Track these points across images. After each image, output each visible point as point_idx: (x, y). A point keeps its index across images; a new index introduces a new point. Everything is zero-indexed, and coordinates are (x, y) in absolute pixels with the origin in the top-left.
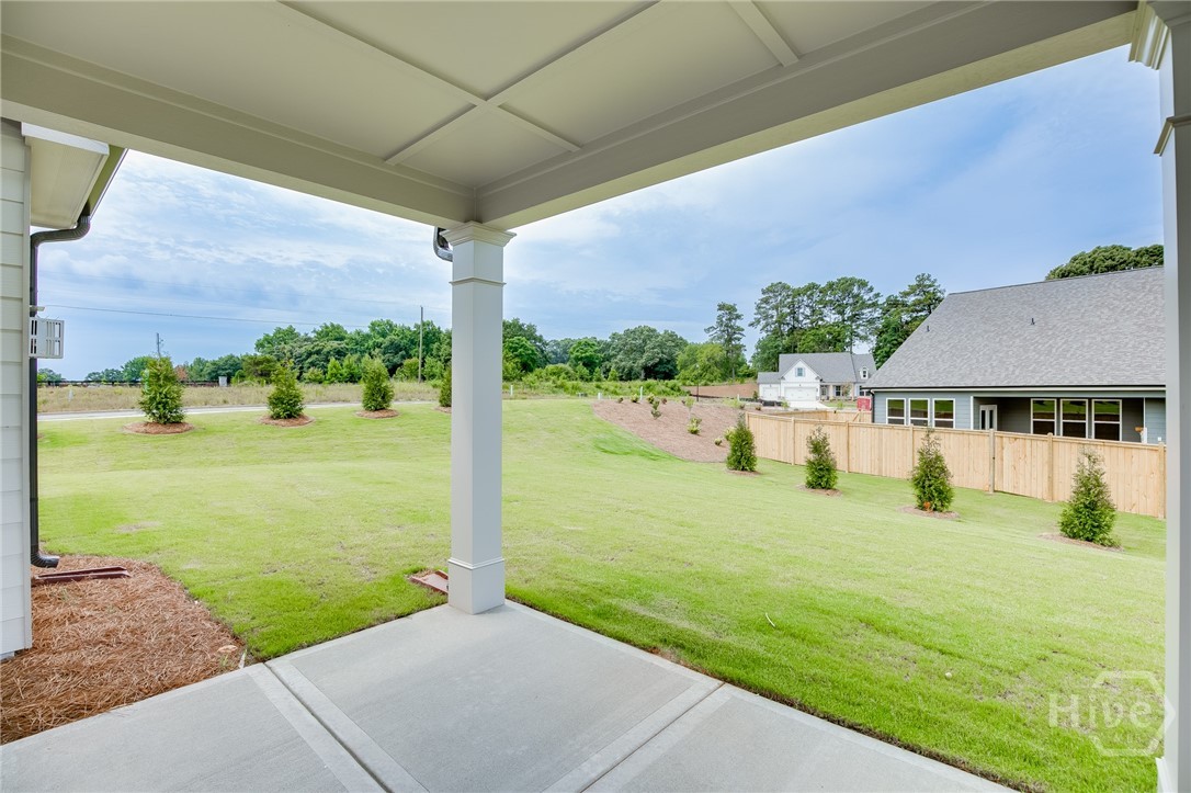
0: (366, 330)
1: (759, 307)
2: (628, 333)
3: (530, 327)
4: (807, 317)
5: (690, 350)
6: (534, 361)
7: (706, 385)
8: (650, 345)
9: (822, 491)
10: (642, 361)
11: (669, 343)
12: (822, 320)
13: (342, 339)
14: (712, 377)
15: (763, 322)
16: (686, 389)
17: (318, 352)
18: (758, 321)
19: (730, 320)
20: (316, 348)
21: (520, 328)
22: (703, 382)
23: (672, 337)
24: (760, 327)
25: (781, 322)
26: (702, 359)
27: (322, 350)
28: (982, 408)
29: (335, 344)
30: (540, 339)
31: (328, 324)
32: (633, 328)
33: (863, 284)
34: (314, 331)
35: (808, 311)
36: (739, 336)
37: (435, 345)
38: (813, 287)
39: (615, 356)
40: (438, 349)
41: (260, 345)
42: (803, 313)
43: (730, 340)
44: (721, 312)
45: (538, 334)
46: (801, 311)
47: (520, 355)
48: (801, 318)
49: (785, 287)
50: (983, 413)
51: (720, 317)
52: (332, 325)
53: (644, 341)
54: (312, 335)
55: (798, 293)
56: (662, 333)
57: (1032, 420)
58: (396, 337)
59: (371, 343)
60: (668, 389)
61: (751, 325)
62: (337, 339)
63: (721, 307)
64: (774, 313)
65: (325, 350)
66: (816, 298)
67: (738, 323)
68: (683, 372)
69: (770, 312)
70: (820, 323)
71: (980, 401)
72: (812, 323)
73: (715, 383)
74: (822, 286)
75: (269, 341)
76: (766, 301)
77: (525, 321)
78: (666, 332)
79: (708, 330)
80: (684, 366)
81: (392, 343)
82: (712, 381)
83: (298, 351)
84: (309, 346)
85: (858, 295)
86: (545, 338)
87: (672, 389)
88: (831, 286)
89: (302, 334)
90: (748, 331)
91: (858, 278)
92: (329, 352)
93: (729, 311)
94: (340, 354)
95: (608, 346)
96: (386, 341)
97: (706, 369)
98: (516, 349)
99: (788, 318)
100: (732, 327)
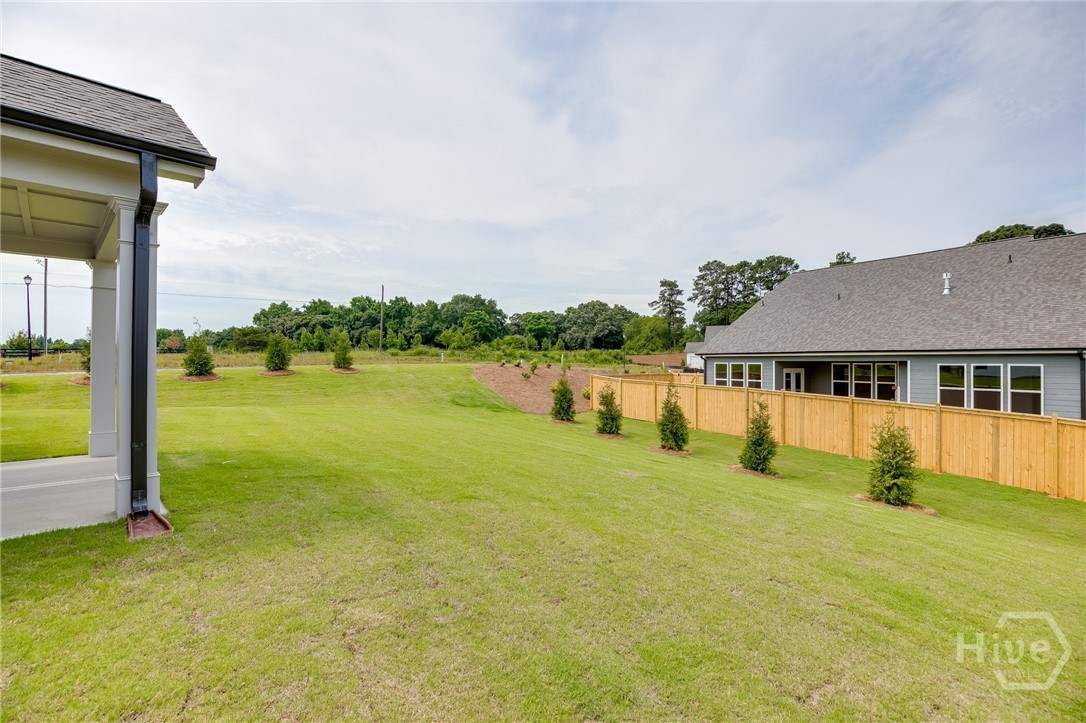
0: (348, 305)
1: (696, 284)
2: (582, 307)
3: (491, 302)
4: (740, 292)
5: (636, 322)
6: (492, 333)
7: (648, 354)
8: (601, 318)
9: (608, 436)
10: (593, 333)
11: (619, 317)
12: (754, 295)
13: (327, 313)
14: (655, 347)
15: (700, 297)
16: (628, 358)
17: (306, 325)
18: (696, 297)
19: (671, 295)
20: (304, 322)
21: (483, 302)
22: (645, 352)
23: (621, 310)
24: (697, 301)
25: (716, 297)
26: (646, 331)
27: (308, 323)
28: (786, 371)
29: (321, 317)
30: (500, 313)
31: (317, 301)
32: (586, 303)
33: (789, 262)
34: (304, 306)
35: (741, 287)
36: (680, 310)
37: (407, 319)
38: (744, 264)
39: (569, 328)
40: (410, 322)
41: (257, 319)
42: (736, 289)
43: (672, 313)
44: (663, 288)
45: (498, 308)
46: (735, 286)
47: (479, 328)
48: (734, 293)
49: (720, 265)
50: (788, 376)
51: (663, 293)
52: (320, 301)
53: (596, 315)
54: (302, 310)
55: (731, 270)
56: (612, 307)
57: (833, 381)
58: (374, 312)
59: (352, 316)
60: (610, 358)
61: (690, 299)
62: (323, 314)
63: (664, 284)
64: (711, 288)
65: (312, 323)
66: (747, 274)
67: (679, 298)
68: (628, 342)
69: (706, 288)
70: (752, 297)
71: (781, 365)
72: (744, 298)
73: (656, 352)
74: (754, 264)
75: (264, 313)
76: (702, 277)
77: (486, 297)
78: (616, 306)
79: (651, 305)
80: (630, 338)
81: (370, 317)
82: (653, 351)
83: (289, 324)
84: (298, 320)
85: (785, 272)
86: (505, 312)
87: (615, 357)
88: (760, 263)
89: (294, 309)
90: (688, 305)
91: (785, 256)
92: (315, 325)
93: (671, 287)
94: (325, 326)
95: (564, 318)
96: (365, 316)
97: (649, 340)
98: (475, 322)
99: (723, 293)
100: (673, 302)
